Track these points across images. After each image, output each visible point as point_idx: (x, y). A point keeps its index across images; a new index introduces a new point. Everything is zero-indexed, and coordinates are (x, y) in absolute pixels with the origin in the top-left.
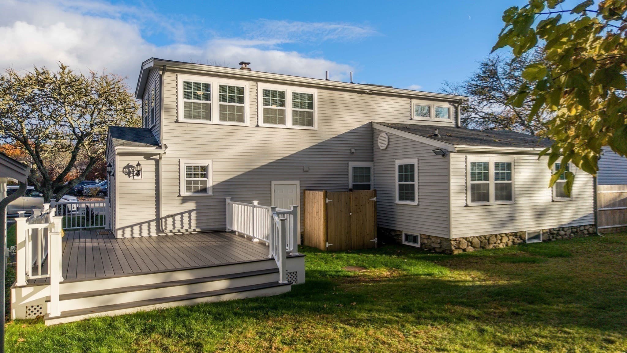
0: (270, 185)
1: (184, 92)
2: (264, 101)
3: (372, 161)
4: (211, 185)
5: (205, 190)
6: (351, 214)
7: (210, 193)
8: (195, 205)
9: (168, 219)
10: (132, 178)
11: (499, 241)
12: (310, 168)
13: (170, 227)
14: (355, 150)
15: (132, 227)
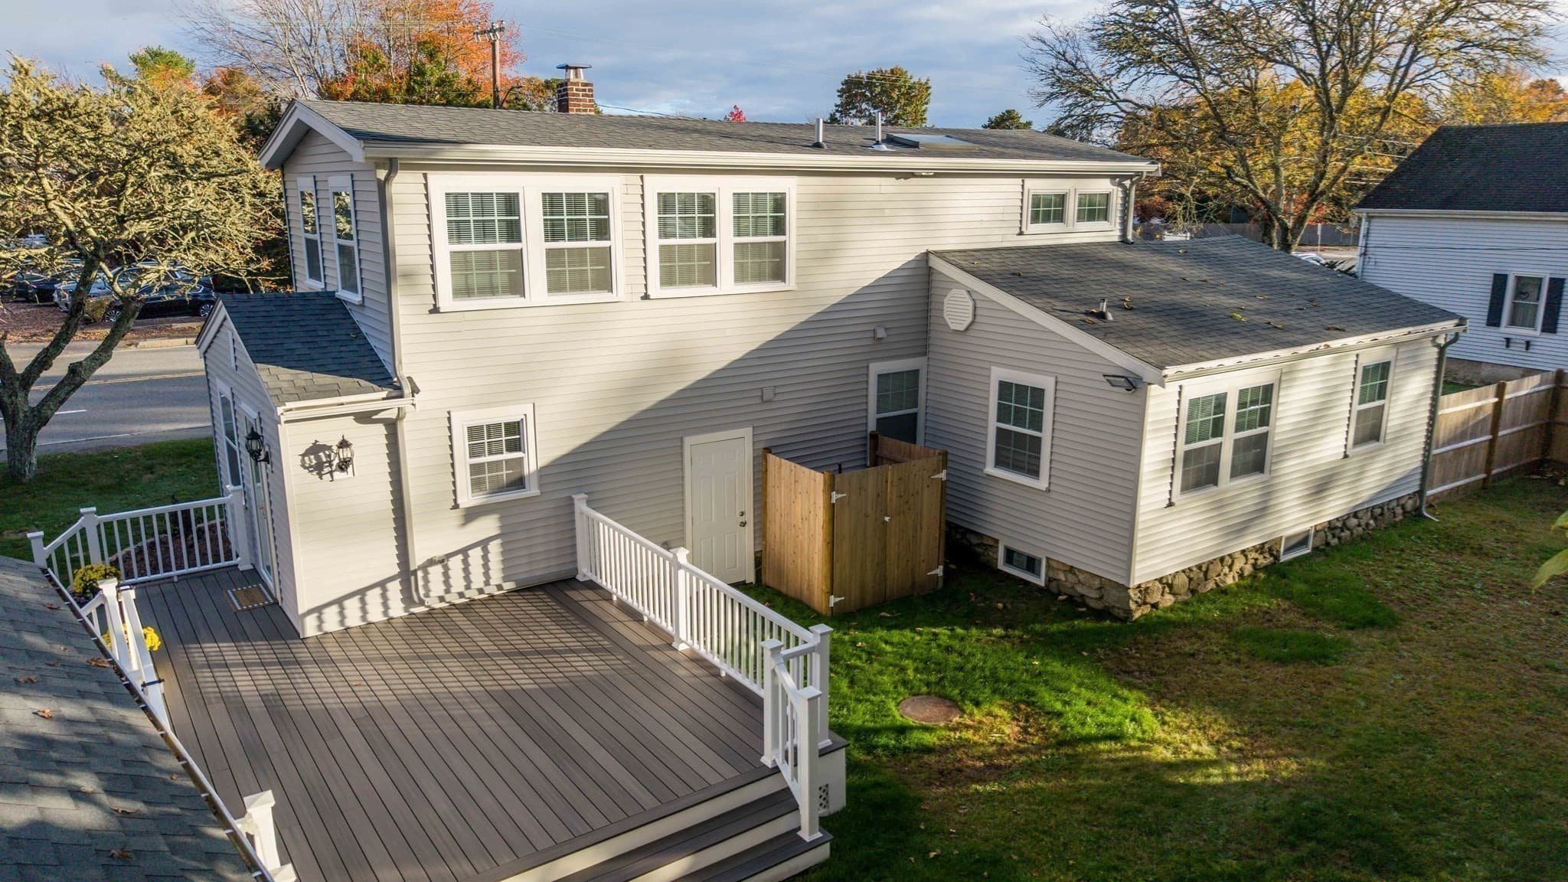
0: (682, 447)
1: (449, 222)
2: (660, 224)
3: (925, 354)
4: (533, 468)
5: (519, 483)
6: (887, 519)
7: (532, 490)
8: (499, 524)
9: (430, 569)
10: (327, 477)
11: (1226, 570)
12: (778, 390)
13: (437, 587)
14: (886, 329)
15: (339, 602)
